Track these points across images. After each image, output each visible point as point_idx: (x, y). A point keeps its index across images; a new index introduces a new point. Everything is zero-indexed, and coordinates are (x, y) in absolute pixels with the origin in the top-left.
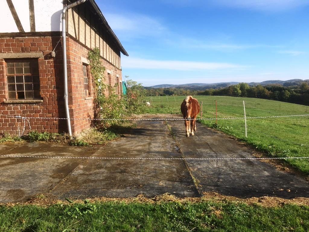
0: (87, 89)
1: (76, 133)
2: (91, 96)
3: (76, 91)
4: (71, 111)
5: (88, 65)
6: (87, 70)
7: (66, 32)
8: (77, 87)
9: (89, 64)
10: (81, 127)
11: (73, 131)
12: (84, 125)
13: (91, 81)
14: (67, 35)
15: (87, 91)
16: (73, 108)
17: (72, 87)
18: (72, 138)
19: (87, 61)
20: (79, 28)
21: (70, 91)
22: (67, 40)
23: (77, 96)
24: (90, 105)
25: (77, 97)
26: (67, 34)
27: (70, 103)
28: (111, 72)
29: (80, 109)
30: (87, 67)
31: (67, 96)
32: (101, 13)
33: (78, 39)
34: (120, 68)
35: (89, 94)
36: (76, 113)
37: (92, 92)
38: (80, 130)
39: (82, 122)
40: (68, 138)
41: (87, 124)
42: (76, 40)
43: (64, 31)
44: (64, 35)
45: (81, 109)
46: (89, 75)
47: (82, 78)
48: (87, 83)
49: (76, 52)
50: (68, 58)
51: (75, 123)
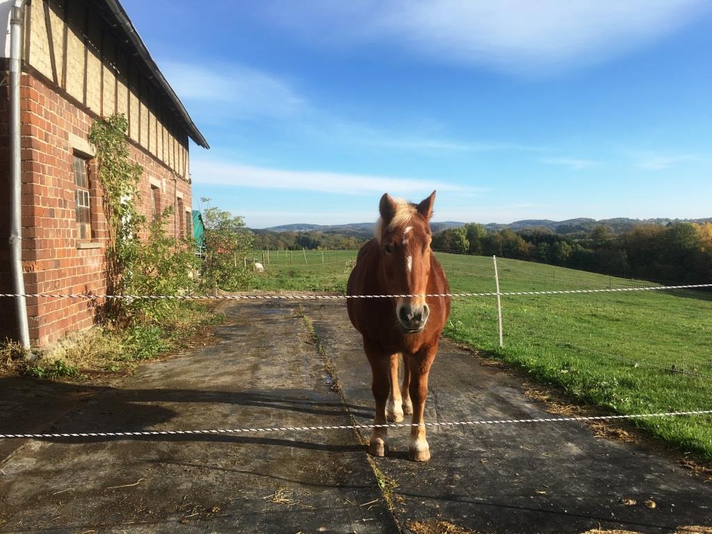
0: (88, 222)
1: (44, 340)
2: (97, 241)
3: (47, 223)
4: (30, 279)
5: (91, 157)
6: (89, 173)
7: (22, 60)
8: (52, 213)
9: (93, 155)
10: (63, 323)
11: (35, 335)
12: (74, 319)
13: (99, 199)
14: (23, 69)
15: (88, 227)
16: (36, 271)
17: (36, 214)
18: (29, 356)
19: (86, 147)
20: (65, 57)
21: (29, 222)
22: (24, 82)
23: (51, 237)
24: (95, 263)
25: (51, 241)
26: (25, 66)
27: (29, 255)
28: (162, 184)
29: (60, 274)
30: (87, 163)
31: (20, 237)
32: (128, 23)
33: (60, 85)
34: (187, 178)
35: (94, 234)
36: (47, 285)
37: (101, 230)
38: (58, 333)
39: (67, 311)
40: (17, 355)
41: (81, 317)
42: (56, 88)
43: (17, 56)
44: (16, 67)
45: (64, 275)
46: (92, 185)
47: (68, 190)
48: (87, 205)
49: (53, 118)
50: (26, 130)
51: (42, 312)
